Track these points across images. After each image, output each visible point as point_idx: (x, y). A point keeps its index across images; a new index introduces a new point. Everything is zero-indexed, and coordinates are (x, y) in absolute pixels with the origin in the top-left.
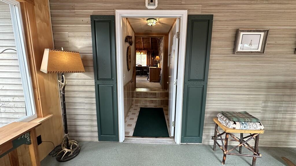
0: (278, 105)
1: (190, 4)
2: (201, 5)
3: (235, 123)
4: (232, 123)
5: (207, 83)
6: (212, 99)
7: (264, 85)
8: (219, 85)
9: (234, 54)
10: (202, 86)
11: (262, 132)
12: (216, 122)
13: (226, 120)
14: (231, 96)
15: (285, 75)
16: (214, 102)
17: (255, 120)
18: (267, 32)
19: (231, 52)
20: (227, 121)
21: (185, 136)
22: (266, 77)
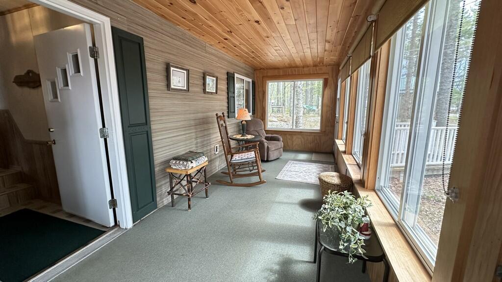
0: (203, 139)
1: (112, 10)
2: (126, 19)
3: (192, 162)
4: (190, 163)
5: (150, 128)
6: (157, 146)
7: (192, 122)
8: (162, 128)
9: (169, 90)
10: (146, 132)
11: (207, 163)
12: (170, 171)
13: (183, 163)
14: (173, 139)
15: (203, 113)
16: (160, 150)
17: (202, 155)
18: (188, 71)
19: (165, 88)
20: (185, 163)
21: (138, 209)
22: (192, 115)
